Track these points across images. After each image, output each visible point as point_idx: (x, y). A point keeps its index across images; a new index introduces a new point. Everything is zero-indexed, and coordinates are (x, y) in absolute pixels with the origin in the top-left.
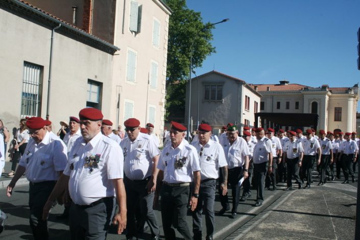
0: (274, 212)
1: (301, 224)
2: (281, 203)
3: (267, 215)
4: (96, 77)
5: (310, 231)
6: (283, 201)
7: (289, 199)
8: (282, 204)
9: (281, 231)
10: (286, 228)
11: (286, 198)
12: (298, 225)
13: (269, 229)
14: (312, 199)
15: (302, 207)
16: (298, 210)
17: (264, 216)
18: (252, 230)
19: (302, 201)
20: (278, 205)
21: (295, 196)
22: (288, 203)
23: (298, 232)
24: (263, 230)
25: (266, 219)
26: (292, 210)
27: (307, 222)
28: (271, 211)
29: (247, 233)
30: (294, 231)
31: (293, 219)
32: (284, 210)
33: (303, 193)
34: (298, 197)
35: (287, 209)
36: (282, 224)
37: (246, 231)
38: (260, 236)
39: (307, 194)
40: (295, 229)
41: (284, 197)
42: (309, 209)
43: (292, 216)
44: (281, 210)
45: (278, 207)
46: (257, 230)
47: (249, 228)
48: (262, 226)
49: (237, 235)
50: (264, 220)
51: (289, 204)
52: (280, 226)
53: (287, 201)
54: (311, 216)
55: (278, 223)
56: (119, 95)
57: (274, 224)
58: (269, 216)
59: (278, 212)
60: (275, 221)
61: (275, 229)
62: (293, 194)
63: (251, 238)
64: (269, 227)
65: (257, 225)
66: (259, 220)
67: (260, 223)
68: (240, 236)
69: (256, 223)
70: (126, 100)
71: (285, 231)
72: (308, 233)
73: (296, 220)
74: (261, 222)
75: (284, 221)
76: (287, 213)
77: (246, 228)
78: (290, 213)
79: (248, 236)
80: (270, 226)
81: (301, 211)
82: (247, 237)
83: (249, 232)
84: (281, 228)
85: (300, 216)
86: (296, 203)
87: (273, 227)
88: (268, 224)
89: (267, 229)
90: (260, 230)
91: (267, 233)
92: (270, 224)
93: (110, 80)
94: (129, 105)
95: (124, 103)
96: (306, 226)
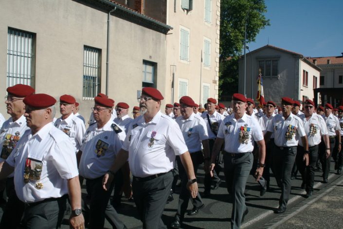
0: (338, 187)
3: (331, 189)
4: (150, 57)
13: (334, 202)
17: (328, 190)
18: (317, 202)
20: (342, 181)
24: (328, 202)
25: (330, 192)
28: (335, 186)
29: (311, 204)
37: (311, 202)
38: (325, 206)
45: (342, 183)
46: (322, 202)
47: (314, 200)
48: (326, 198)
49: (303, 206)
50: (328, 194)
55: (342, 196)
56: (173, 74)
57: (338, 197)
58: (333, 190)
59: (342, 187)
60: (340, 194)
61: (340, 201)
63: (316, 208)
64: (333, 200)
65: (321, 198)
66: (324, 194)
67: (324, 196)
68: (306, 206)
69: (320, 196)
70: (180, 80)
74: (325, 195)
77: (310, 200)
82: (312, 208)
83: (313, 203)
87: (338, 200)
88: (332, 197)
89: (331, 201)
90: (325, 202)
91: (332, 205)
92: (335, 197)
93: (164, 59)
94: (183, 84)
95: (179, 83)
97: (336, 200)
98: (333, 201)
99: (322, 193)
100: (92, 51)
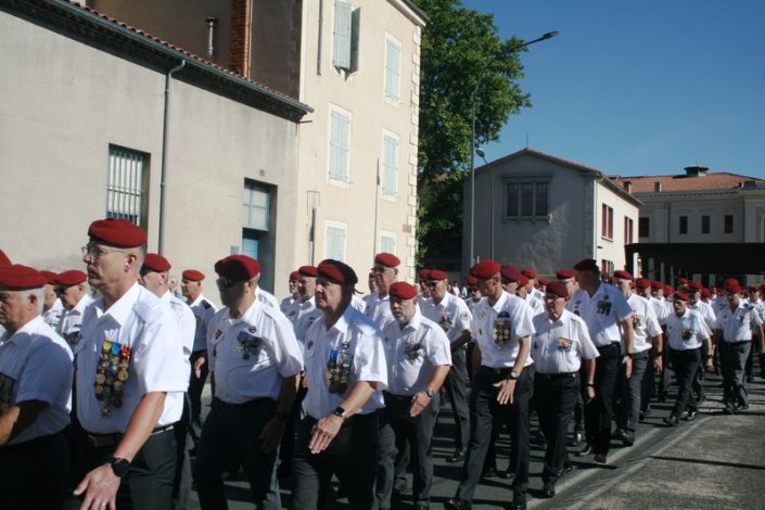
0: (655, 461)
1: (712, 485)
2: (673, 442)
3: (639, 466)
4: (262, 172)
5: (730, 498)
6: (678, 439)
7: (692, 434)
8: (676, 446)
9: (666, 496)
10: (678, 492)
11: (685, 434)
12: (704, 486)
13: (642, 494)
14: (745, 437)
15: (719, 452)
16: (709, 458)
17: (632, 469)
18: (603, 495)
19: (723, 440)
20: (666, 447)
21: (707, 429)
22: (688, 443)
23: (703, 500)
24: (628, 495)
25: (636, 473)
26: (696, 458)
27: (726, 479)
28: (648, 459)
29: (592, 501)
30: (694, 499)
31: (697, 474)
32: (678, 457)
33: (726, 423)
34: (713, 432)
35: (685, 455)
36: (670, 484)
37: (592, 495)
38: (620, 505)
39: (736, 424)
40: (698, 493)
41: (681, 432)
42: (735, 456)
43: (695, 469)
44: (672, 456)
45: (666, 451)
46: (615, 494)
47: (599, 491)
48: (626, 487)
50: (632, 477)
51: (691, 445)
52: (666, 487)
53: (687, 438)
54: (737, 469)
55: (661, 482)
56: (314, 212)
57: (652, 484)
58: (643, 468)
59: (664, 461)
60: (655, 477)
61: (653, 493)
62: (702, 425)
64: (639, 490)
65: (615, 485)
66: (621, 476)
67: (621, 482)
68: (579, 504)
69: (614, 481)
70: (328, 223)
71: (675, 496)
72: (726, 502)
73: (703, 477)
74: (626, 479)
75: (676, 479)
76: (684, 463)
77: (590, 490)
78: (691, 464)
79: (596, 505)
80: (643, 487)
81: (715, 459)
82: (593, 508)
83: (596, 497)
84: (666, 491)
85: (711, 469)
86: (706, 444)
87: (651, 490)
88: (639, 484)
89: (636, 493)
90: (622, 494)
91: (635, 501)
92: (644, 484)
93: (293, 178)
94: (336, 234)
95: (326, 230)
96: (721, 487)
97: (646, 489)
98: (639, 493)
99: (619, 474)
100: (128, 157)
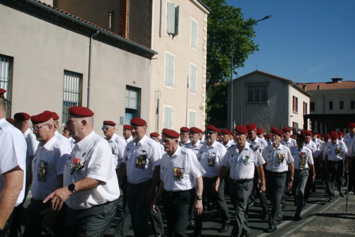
1: (346, 228)
2: (328, 208)
3: (311, 219)
4: (134, 82)
6: (330, 206)
7: (336, 204)
8: (329, 209)
9: (324, 233)
10: (330, 231)
12: (342, 228)
13: (313, 232)
17: (308, 220)
18: (295, 233)
19: (351, 206)
20: (324, 210)
21: (343, 201)
22: (334, 208)
23: (342, 235)
24: (306, 232)
25: (310, 222)
27: (353, 225)
29: (289, 235)
30: (337, 234)
31: (339, 223)
33: (353, 199)
36: (326, 228)
37: (289, 233)
40: (339, 232)
43: (338, 220)
46: (300, 232)
47: (292, 231)
48: (305, 229)
50: (308, 224)
51: (336, 209)
52: (324, 229)
53: (334, 206)
55: (322, 226)
56: (158, 100)
57: (317, 227)
58: (313, 220)
59: (323, 217)
60: (319, 224)
61: (318, 231)
62: (341, 200)
65: (300, 228)
66: (303, 223)
67: (303, 226)
69: (300, 226)
70: (165, 106)
71: (328, 233)
73: (341, 224)
74: (305, 225)
75: (329, 225)
76: (332, 218)
77: (289, 230)
78: (336, 218)
80: (314, 229)
83: (291, 233)
84: (324, 231)
85: (346, 221)
86: (343, 208)
88: (311, 227)
89: (310, 232)
90: (303, 232)
91: (309, 235)
92: (314, 227)
93: (149, 85)
94: (168, 110)
95: (164, 108)
96: (350, 229)
97: (315, 230)
98: (311, 231)
99: (302, 223)
100: (73, 76)
